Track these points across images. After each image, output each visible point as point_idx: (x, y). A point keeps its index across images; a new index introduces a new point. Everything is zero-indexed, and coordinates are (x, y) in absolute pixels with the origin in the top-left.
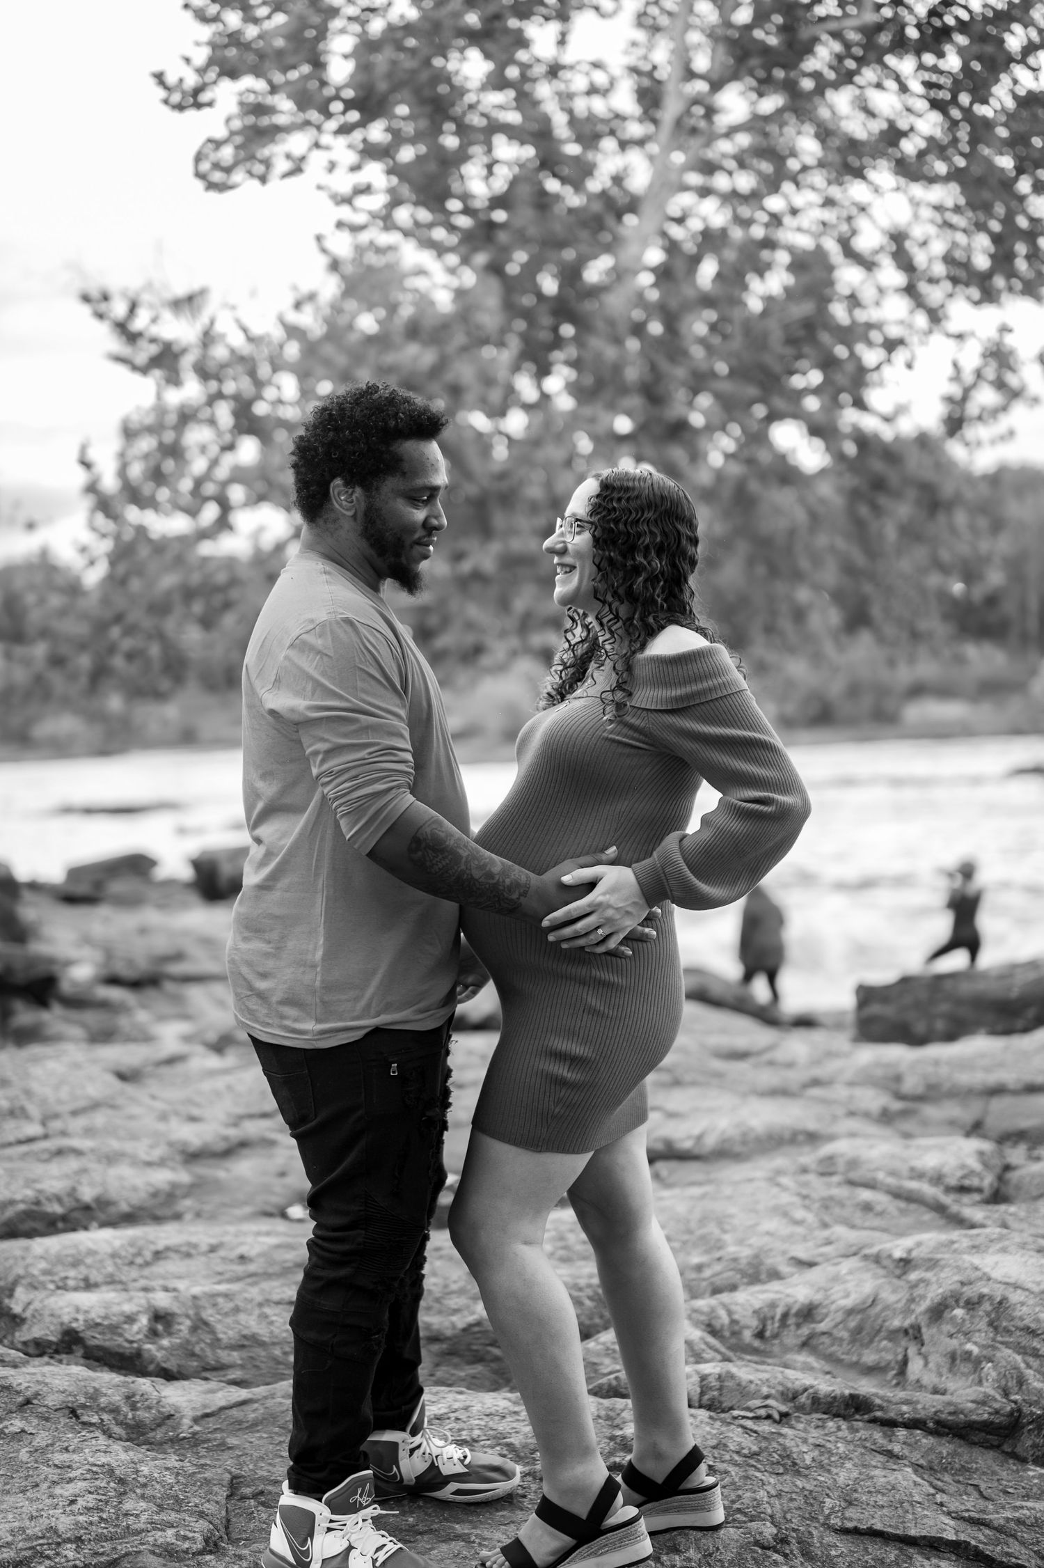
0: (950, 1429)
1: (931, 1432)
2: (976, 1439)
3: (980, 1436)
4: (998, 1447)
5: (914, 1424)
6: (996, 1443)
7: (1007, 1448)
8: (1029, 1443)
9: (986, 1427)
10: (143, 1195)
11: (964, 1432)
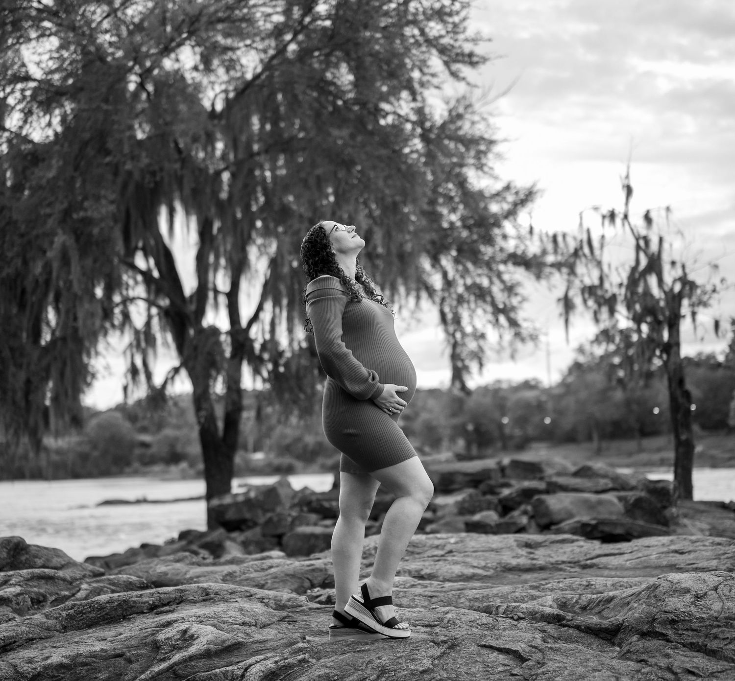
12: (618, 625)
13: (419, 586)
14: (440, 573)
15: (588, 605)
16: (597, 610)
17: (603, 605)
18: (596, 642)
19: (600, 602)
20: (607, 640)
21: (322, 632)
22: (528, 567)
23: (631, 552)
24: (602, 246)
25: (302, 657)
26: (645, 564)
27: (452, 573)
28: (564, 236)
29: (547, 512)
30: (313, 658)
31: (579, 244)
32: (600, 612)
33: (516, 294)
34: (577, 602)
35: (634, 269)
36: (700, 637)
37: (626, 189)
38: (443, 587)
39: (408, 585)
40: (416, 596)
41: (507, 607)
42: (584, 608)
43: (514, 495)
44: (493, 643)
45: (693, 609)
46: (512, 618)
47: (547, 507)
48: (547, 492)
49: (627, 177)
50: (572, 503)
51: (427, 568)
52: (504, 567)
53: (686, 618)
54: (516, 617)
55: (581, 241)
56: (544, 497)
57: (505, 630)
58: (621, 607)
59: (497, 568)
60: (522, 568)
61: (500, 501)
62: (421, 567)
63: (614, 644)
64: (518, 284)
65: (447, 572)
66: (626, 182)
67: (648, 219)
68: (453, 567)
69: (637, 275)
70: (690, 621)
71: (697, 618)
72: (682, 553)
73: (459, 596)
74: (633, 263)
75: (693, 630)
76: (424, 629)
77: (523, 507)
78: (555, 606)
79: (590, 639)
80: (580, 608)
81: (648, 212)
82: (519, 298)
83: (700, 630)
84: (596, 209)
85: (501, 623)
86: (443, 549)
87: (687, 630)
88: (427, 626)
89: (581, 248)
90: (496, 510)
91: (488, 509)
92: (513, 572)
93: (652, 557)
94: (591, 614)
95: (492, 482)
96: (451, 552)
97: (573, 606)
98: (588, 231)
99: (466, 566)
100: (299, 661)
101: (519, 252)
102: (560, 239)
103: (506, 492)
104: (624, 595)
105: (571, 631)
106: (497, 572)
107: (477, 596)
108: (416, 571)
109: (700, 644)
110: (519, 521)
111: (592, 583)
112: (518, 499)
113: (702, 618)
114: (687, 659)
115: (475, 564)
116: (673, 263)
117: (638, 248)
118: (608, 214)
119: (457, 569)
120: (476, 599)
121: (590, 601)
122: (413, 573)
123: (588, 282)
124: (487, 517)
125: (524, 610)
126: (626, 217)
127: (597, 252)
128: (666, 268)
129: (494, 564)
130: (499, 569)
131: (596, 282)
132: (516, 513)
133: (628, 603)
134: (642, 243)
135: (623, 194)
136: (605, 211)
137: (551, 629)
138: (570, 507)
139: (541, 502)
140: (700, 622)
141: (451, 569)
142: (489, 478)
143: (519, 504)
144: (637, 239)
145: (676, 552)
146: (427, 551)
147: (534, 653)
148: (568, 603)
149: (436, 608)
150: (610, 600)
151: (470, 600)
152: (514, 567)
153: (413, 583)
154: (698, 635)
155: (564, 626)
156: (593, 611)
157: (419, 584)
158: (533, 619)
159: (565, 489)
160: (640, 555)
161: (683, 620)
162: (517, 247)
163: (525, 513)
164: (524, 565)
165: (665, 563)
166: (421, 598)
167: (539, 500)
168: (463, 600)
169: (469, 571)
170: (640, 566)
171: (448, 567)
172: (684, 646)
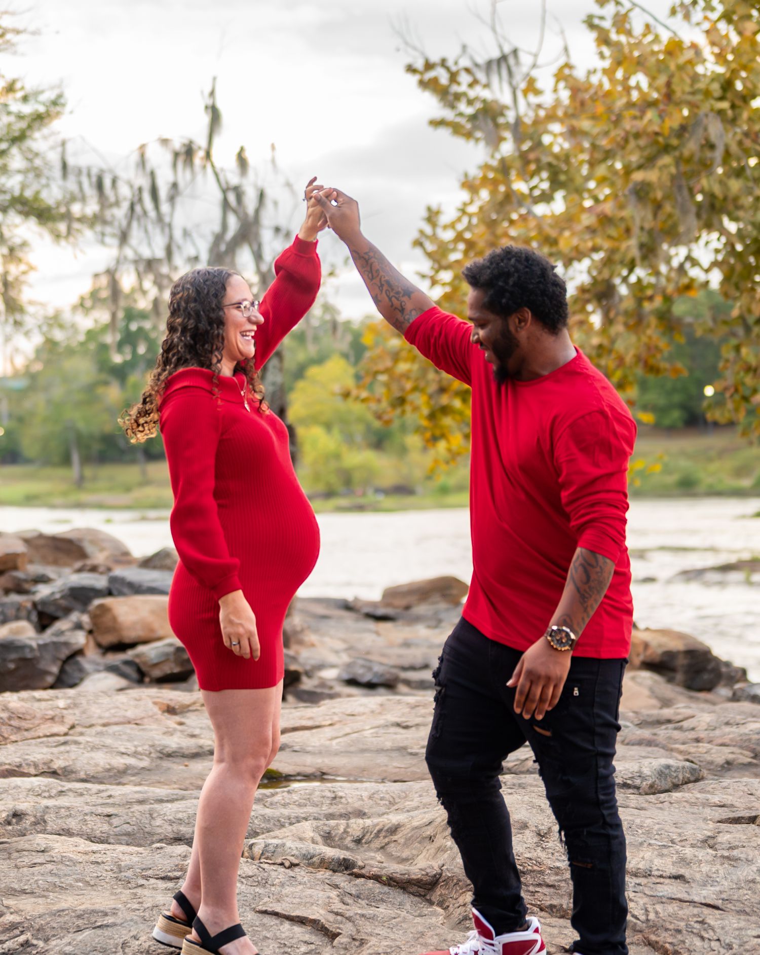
0: (397, 883)
1: (384, 884)
2: (411, 890)
3: (414, 889)
4: (424, 896)
5: (377, 878)
6: (423, 894)
7: (428, 897)
8: (439, 893)
9: (418, 883)
10: (100, 769)
11: (405, 885)
12: (435, 876)
13: (70, 794)
14: (78, 766)
15: (363, 836)
16: (377, 844)
17: (385, 837)
18: (408, 901)
19: (379, 831)
20: (420, 896)
21: (15, 890)
22: (194, 751)
23: (331, 725)
24: (172, 199)
25: (22, 939)
26: (361, 746)
27: (97, 765)
28: (114, 182)
29: (114, 626)
30: (38, 939)
31: (137, 192)
32: (382, 848)
33: (20, 260)
34: (345, 832)
35: (218, 238)
36: (562, 896)
37: (210, 111)
38: (110, 796)
39: (54, 792)
40: (86, 814)
41: (266, 846)
42: (358, 841)
43: (58, 596)
44: (278, 909)
45: (540, 853)
46: (282, 864)
47: (114, 619)
48: (110, 593)
49: (212, 94)
50: (153, 612)
51: (58, 758)
52: (160, 752)
53: (535, 868)
54: (287, 864)
55: (140, 190)
56: (108, 601)
57: (282, 885)
58: (420, 843)
59: (150, 753)
60: (187, 752)
61: (35, 605)
62: (49, 757)
63: (431, 903)
64: (24, 244)
65: (88, 764)
66: (210, 102)
67: (242, 162)
68: (93, 754)
69: (223, 247)
70: (542, 872)
71: (550, 868)
72: (406, 727)
73: (151, 815)
74: (217, 228)
75: (549, 886)
76: (161, 884)
77: (75, 616)
78: (319, 839)
79: (398, 896)
80: (353, 841)
81: (242, 149)
82: (23, 267)
83: (559, 886)
84: (165, 142)
85: (273, 874)
86: (62, 722)
87: (539, 885)
88: (163, 878)
89: (140, 200)
90: (28, 619)
91: (17, 618)
92: (174, 760)
93: (367, 733)
94: (369, 850)
95: (20, 574)
96: (73, 727)
97: (341, 839)
98: (152, 175)
99: (111, 752)
100: (22, 945)
101: (28, 194)
102: (107, 183)
103: (43, 591)
104: (415, 823)
105: (371, 884)
106: (152, 760)
107: (180, 816)
108: (44, 764)
109: (565, 906)
110: (73, 641)
111: (340, 794)
112: (63, 603)
113: (558, 868)
114: (555, 931)
115: (123, 750)
116: (277, 230)
117: (226, 204)
118: (183, 150)
119: (102, 760)
120: (180, 821)
121: (365, 831)
122: (41, 766)
123: (146, 253)
124: (18, 631)
125: (295, 852)
126: (208, 155)
127: (165, 207)
128: (266, 235)
129: (146, 747)
130: (153, 755)
131: (160, 253)
132: (62, 625)
133: (431, 839)
134: (232, 198)
135: (205, 119)
136: (177, 145)
137: (341, 879)
138: (150, 619)
139: (103, 609)
140: (557, 874)
141: (92, 758)
142: (15, 568)
143: (67, 611)
144: (224, 191)
145: (398, 725)
146: (39, 725)
147: (341, 923)
148: (333, 833)
149: (162, 848)
150: (394, 830)
151: (171, 822)
152: (174, 752)
153: (60, 788)
154: (558, 894)
155: (358, 876)
156: (372, 845)
157: (70, 790)
158: (310, 865)
159: (137, 589)
160: (347, 730)
161: (531, 871)
162: (23, 187)
163: (78, 626)
164: (188, 748)
165: (388, 745)
166: (95, 818)
167: (101, 607)
168: (158, 822)
169: (120, 762)
170: (352, 749)
171: (87, 755)
172: (542, 910)
